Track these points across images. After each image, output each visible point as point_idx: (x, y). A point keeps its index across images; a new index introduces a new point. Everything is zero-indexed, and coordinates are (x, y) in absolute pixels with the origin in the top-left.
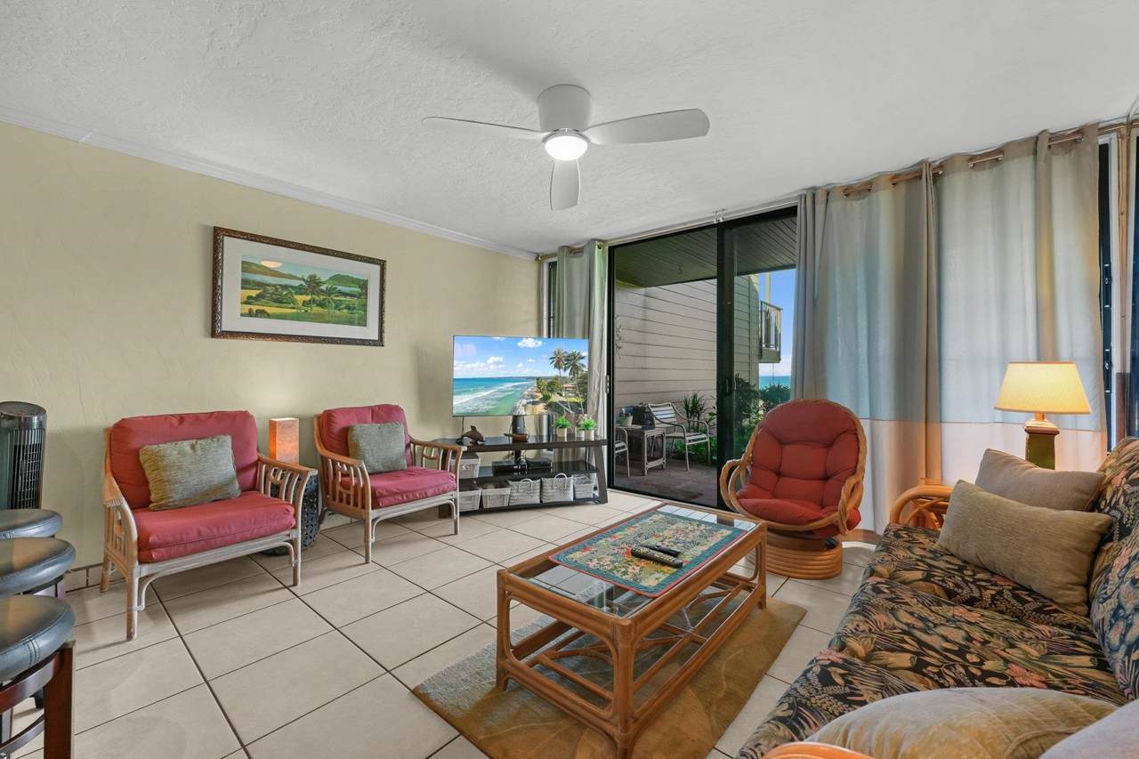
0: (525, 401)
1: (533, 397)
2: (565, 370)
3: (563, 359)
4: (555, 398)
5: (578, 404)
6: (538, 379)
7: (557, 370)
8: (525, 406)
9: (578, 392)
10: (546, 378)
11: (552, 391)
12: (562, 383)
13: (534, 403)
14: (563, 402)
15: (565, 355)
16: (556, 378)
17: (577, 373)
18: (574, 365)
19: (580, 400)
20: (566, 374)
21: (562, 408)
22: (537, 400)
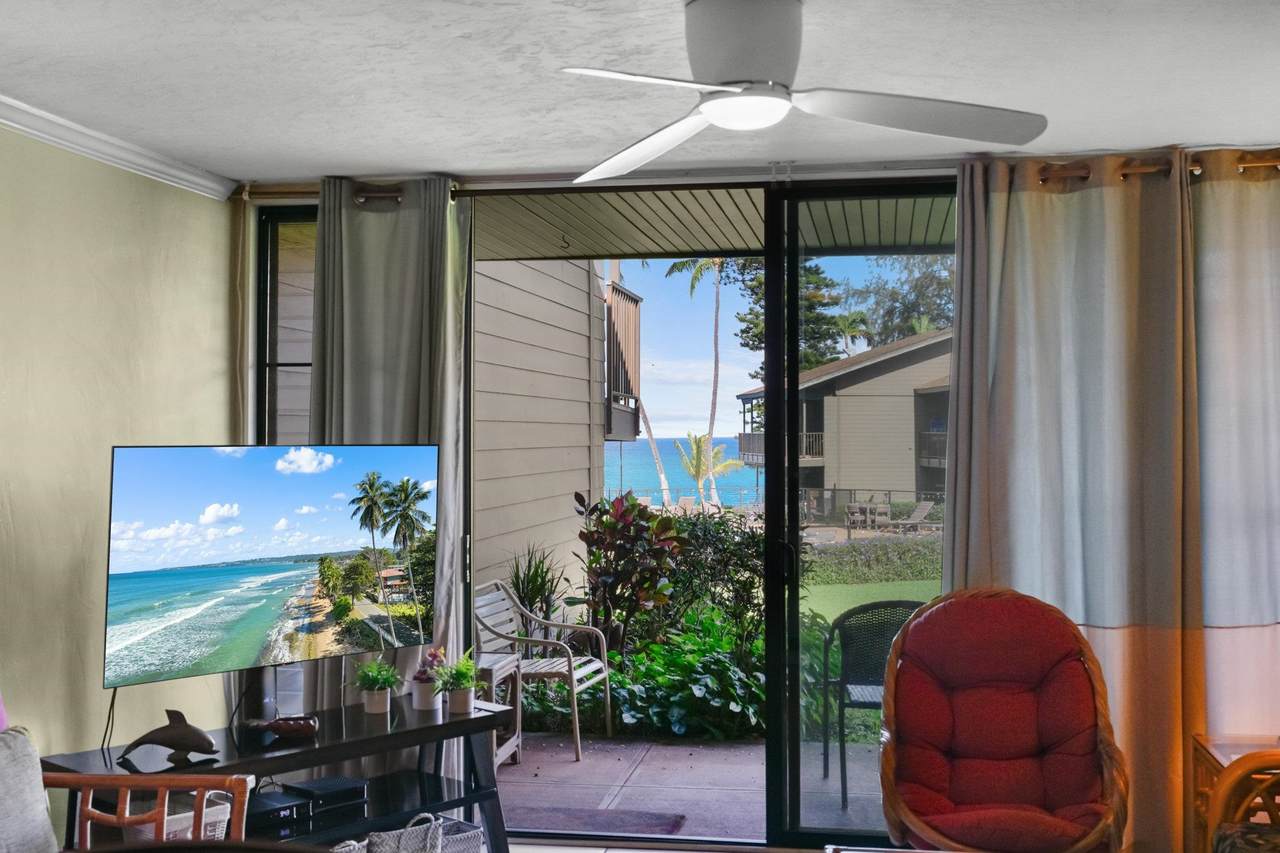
0: (290, 626)
1: (310, 611)
2: (385, 531)
3: (381, 501)
4: (362, 610)
5: (411, 621)
6: (322, 560)
7: (366, 531)
8: (290, 638)
9: (412, 589)
10: (341, 557)
11: (353, 591)
12: (378, 569)
13: (313, 629)
14: (378, 620)
15: (386, 490)
16: (365, 554)
17: (412, 538)
18: (405, 517)
19: (415, 610)
20: (386, 541)
21: (378, 634)
22: (320, 618)
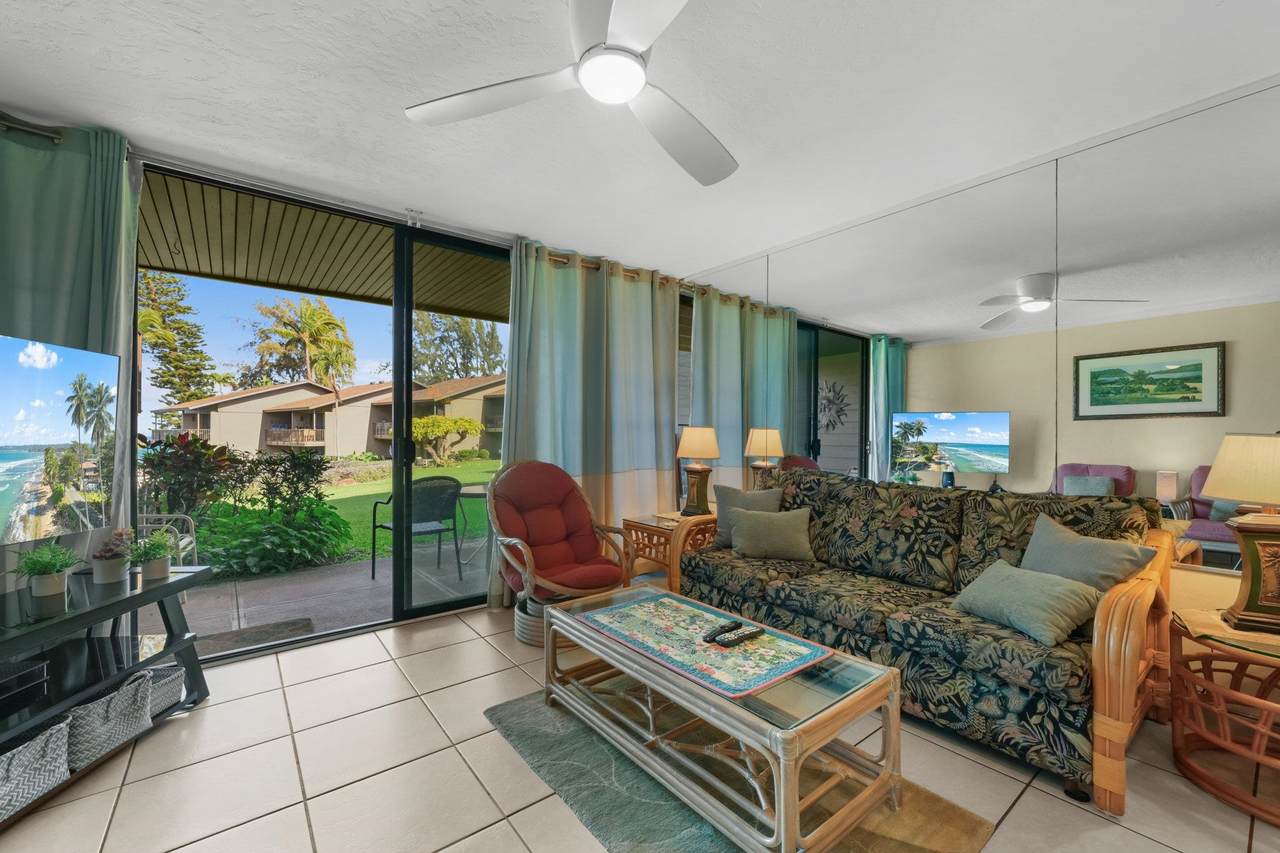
0: (24, 508)
1: (38, 496)
2: (87, 428)
3: (85, 401)
4: (71, 497)
5: (97, 505)
6: (47, 450)
7: (75, 426)
8: (24, 519)
9: (100, 480)
10: (60, 448)
11: (65, 480)
12: (81, 462)
13: (39, 511)
14: (80, 505)
15: (89, 391)
16: (74, 447)
17: (102, 435)
18: (99, 416)
19: (99, 497)
20: (86, 438)
21: (78, 516)
22: (43, 502)
